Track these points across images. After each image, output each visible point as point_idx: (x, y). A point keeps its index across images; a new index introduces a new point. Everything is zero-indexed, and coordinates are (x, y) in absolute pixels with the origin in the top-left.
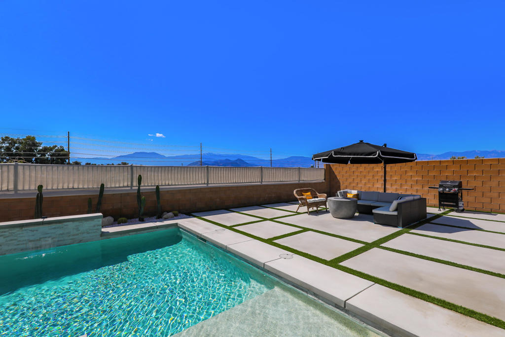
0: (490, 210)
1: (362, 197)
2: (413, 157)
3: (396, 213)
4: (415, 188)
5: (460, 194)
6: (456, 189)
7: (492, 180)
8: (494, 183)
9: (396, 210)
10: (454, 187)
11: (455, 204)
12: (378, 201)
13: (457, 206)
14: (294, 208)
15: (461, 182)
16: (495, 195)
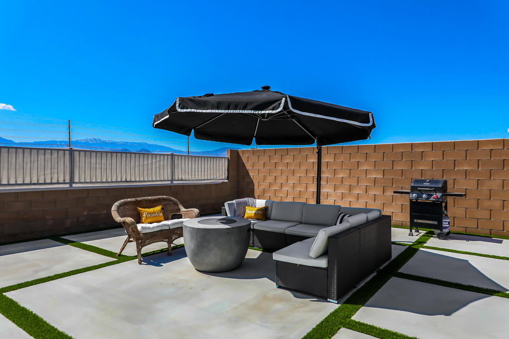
0: (487, 232)
1: (274, 213)
2: (368, 122)
3: (323, 263)
4: (372, 192)
5: (444, 205)
6: (439, 195)
7: (492, 178)
9: (325, 254)
10: (436, 190)
11: (436, 223)
12: (301, 223)
13: (440, 226)
15: (445, 182)
16: (496, 204)
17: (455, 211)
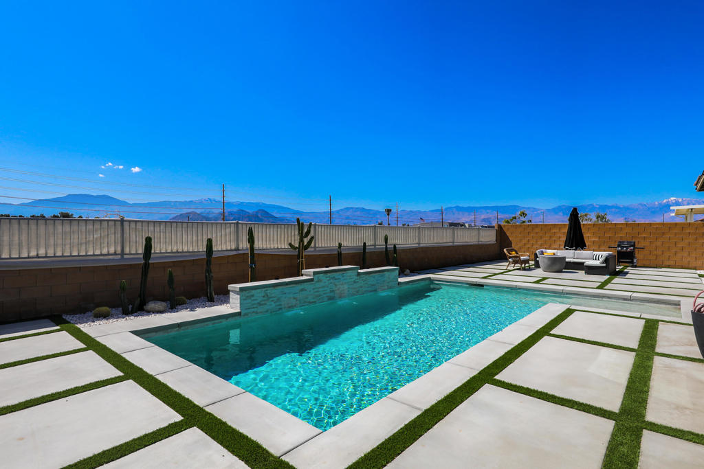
3: (604, 265)
5: (634, 252)
6: (632, 248)
7: (657, 240)
8: (659, 243)
10: (631, 246)
13: (632, 262)
14: (503, 266)
15: (635, 243)
16: (659, 252)
17: (639, 255)
